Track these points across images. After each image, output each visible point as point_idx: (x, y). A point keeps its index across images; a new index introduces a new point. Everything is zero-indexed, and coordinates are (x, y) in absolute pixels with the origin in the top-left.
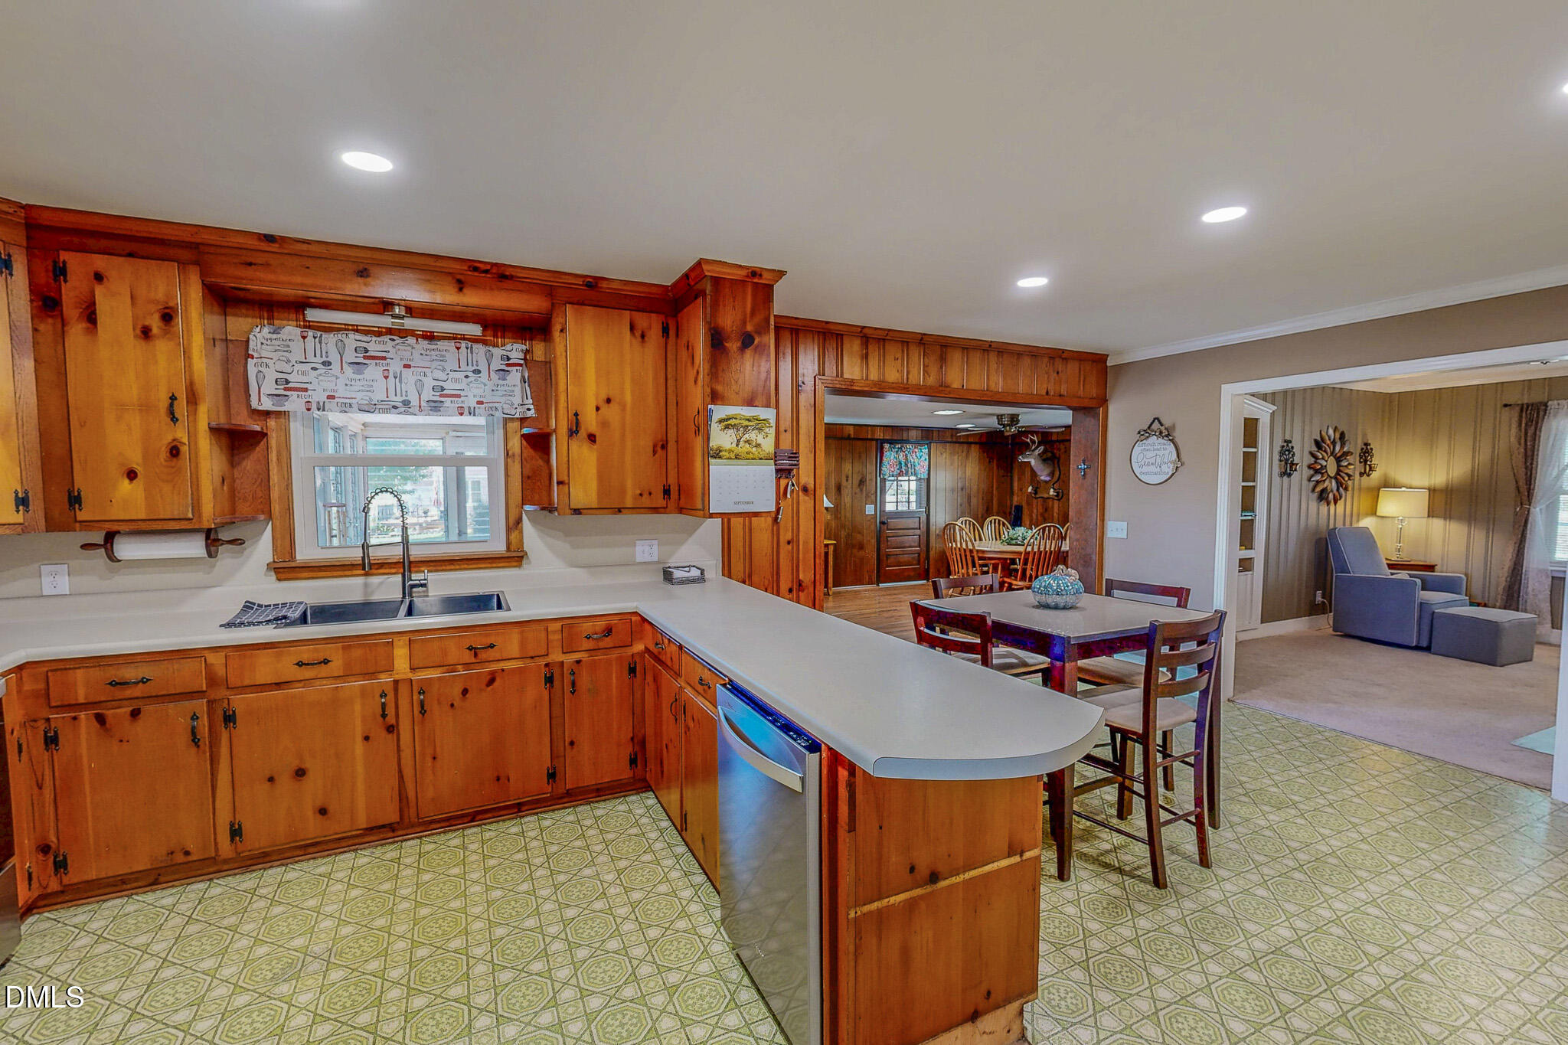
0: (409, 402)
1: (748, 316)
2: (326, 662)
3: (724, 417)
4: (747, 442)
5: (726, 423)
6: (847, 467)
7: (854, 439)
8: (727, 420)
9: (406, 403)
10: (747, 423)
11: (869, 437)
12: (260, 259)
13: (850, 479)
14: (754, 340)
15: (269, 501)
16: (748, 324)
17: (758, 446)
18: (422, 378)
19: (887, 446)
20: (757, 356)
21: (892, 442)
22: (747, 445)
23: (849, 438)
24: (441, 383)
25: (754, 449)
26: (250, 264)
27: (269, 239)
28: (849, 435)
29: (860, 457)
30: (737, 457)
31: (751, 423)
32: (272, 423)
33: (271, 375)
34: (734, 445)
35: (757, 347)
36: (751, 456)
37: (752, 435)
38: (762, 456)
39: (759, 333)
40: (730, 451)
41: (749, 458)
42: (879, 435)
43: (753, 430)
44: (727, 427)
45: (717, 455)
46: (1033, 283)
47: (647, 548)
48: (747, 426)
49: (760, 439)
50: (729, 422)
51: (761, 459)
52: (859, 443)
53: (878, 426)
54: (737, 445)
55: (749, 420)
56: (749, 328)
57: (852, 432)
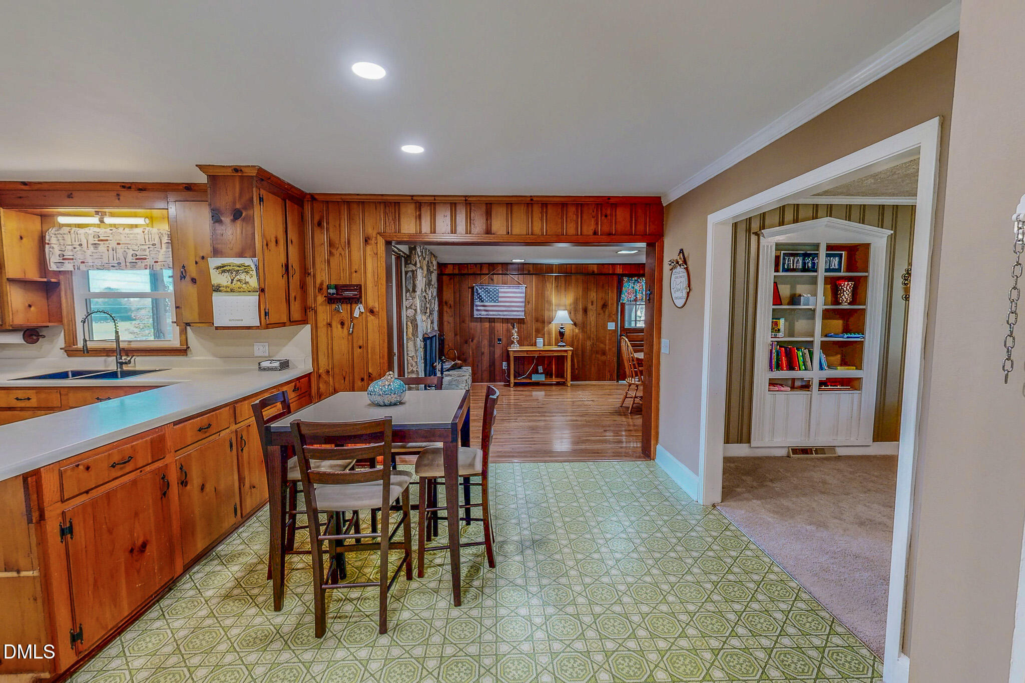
0: (120, 263)
1: (237, 198)
2: (29, 399)
3: (220, 265)
4: (239, 280)
5: (222, 269)
6: (593, 295)
7: (597, 274)
8: (223, 267)
9: (119, 264)
10: (238, 268)
11: (610, 272)
12: (23, 194)
13: (595, 303)
14: (242, 213)
15: (61, 317)
16: (237, 203)
17: (246, 283)
18: (127, 250)
19: (625, 279)
20: (244, 225)
21: (630, 276)
22: (239, 283)
23: (593, 273)
24: (135, 252)
25: (244, 285)
26: (20, 197)
27: (24, 183)
28: (593, 272)
29: (603, 287)
30: (232, 291)
31: (240, 269)
32: (61, 277)
33: (57, 252)
34: (229, 283)
35: (244, 218)
36: (242, 290)
37: (242, 276)
38: (250, 290)
39: (245, 208)
40: (227, 287)
41: (240, 291)
42: (619, 271)
43: (242, 273)
44: (224, 271)
45: (217, 289)
46: (413, 149)
47: (261, 348)
48: (238, 271)
49: (248, 279)
50: (225, 268)
51: (249, 291)
52: (603, 277)
53: (617, 264)
54: (232, 283)
55: (239, 267)
56: (238, 206)
57: (596, 270)
